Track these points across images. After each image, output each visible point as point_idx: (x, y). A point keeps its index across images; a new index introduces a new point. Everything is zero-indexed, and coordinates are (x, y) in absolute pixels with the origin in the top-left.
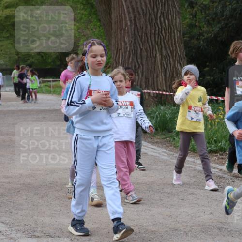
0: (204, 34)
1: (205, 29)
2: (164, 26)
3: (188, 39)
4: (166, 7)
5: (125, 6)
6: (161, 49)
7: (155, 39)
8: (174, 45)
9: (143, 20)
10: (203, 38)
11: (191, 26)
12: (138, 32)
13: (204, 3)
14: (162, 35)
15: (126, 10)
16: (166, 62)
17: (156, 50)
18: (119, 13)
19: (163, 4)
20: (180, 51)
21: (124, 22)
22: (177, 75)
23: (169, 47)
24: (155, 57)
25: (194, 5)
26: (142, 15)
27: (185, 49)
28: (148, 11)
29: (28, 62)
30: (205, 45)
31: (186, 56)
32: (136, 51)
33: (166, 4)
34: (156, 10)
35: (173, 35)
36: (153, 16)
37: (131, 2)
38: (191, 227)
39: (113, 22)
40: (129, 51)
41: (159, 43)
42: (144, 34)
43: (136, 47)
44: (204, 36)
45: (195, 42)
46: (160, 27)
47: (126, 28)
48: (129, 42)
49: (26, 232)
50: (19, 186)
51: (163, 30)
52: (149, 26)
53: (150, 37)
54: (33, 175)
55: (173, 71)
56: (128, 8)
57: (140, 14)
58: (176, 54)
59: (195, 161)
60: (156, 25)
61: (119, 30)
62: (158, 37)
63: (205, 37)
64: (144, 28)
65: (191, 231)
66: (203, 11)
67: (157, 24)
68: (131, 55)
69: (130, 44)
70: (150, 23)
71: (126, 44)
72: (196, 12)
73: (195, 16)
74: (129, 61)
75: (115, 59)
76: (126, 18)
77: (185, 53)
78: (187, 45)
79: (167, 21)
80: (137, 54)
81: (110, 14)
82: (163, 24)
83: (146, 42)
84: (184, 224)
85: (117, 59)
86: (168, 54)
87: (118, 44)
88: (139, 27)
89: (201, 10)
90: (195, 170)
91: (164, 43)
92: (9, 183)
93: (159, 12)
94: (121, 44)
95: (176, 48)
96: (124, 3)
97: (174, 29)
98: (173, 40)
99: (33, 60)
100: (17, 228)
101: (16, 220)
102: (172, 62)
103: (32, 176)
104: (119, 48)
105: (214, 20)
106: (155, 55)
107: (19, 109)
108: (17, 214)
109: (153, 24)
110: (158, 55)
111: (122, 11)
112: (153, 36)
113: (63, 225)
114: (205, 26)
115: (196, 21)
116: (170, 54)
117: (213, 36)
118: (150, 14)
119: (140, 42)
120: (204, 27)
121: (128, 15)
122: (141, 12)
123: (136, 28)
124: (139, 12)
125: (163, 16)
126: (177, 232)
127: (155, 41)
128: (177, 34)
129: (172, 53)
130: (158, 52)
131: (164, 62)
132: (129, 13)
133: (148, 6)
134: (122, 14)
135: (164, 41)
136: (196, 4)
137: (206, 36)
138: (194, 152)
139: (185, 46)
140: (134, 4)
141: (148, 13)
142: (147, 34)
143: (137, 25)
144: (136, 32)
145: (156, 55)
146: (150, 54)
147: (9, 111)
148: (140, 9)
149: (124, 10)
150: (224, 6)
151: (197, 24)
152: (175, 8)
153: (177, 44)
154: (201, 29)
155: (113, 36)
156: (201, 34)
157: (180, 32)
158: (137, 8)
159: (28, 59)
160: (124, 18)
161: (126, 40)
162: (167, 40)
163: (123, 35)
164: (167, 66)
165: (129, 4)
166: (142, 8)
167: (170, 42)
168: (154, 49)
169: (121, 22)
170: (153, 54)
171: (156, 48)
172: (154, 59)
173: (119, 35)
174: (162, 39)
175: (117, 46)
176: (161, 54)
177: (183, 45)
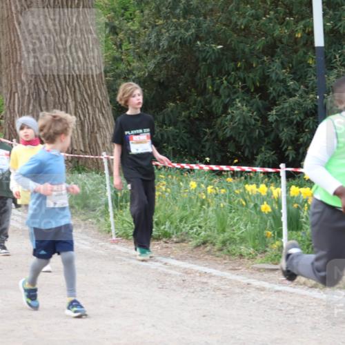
0: (134, 72)
1: (135, 64)
3: (111, 78)
6: (74, 92)
7: (65, 78)
8: (92, 88)
10: (134, 77)
11: (116, 60)
13: (132, 28)
15: (20, 36)
16: (82, 111)
17: (67, 94)
18: (11, 40)
20: (101, 95)
21: (18, 52)
22: (99, 130)
23: (86, 90)
24: (67, 104)
25: (118, 30)
27: (109, 92)
31: (110, 102)
32: (39, 95)
40: (29, 95)
41: (71, 83)
43: (39, 88)
44: (134, 75)
47: (22, 62)
48: (27, 81)
55: (93, 124)
58: (96, 100)
61: (11, 64)
62: (69, 76)
63: (137, 76)
66: (131, 39)
68: (32, 101)
69: (29, 85)
71: (23, 84)
72: (121, 40)
73: (120, 46)
74: (28, 109)
75: (9, 106)
76: (20, 47)
77: (108, 99)
78: (110, 87)
80: (40, 99)
83: (53, 81)
85: (11, 106)
86: (85, 100)
87: (11, 85)
89: (129, 38)
90: (129, 264)
91: (78, 83)
94: (16, 84)
95: (96, 91)
96: (17, 27)
98: (91, 80)
102: (90, 112)
104: (14, 90)
105: (146, 52)
106: (65, 101)
110: (70, 101)
111: (14, 37)
114: (135, 61)
115: (122, 53)
116: (87, 100)
117: (147, 74)
119: (43, 82)
120: (133, 62)
127: (65, 81)
129: (90, 97)
130: (70, 97)
131: (80, 111)
134: (14, 41)
135: (77, 81)
137: (137, 74)
138: (127, 238)
139: (108, 88)
145: (67, 100)
146: (59, 99)
149: (18, 36)
150: (159, 34)
151: (123, 57)
153: (97, 86)
154: (130, 65)
155: (3, 73)
156: (130, 72)
160: (18, 47)
161: (23, 78)
162: (82, 79)
163: (17, 72)
164: (85, 116)
167: (87, 83)
168: (65, 92)
169: (14, 53)
170: (63, 99)
171: (66, 90)
172: (65, 107)
173: (12, 72)
174: (75, 78)
175: (9, 87)
176: (75, 99)
177: (105, 86)
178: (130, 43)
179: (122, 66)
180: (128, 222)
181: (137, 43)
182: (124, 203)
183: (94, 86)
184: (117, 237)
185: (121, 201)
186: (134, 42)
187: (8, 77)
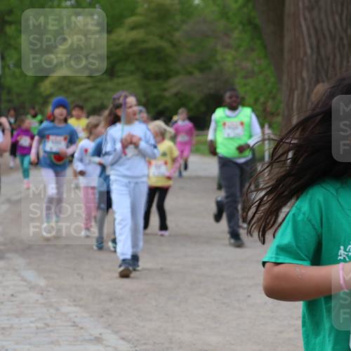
5: (304, 28)
15: (305, 33)
28: (337, 33)
39: (286, 50)
42: (330, 67)
47: (305, 59)
48: (308, 78)
52: (338, 55)
64: (332, 59)
69: (310, 82)
71: (303, 81)
75: (287, 104)
81: (281, 38)
85: (290, 103)
87: (292, 82)
88: (324, 57)
94: (297, 81)
96: (303, 23)
104: (294, 86)
111: (299, 34)
121: (309, 39)
122: (328, 35)
124: (324, 35)
133: (339, 26)
134: (299, 37)
141: (338, 36)
144: (319, 64)
148: (326, 31)
160: (301, 44)
161: (304, 75)
163: (299, 69)
165: (310, 24)
166: (329, 29)
169: (298, 50)
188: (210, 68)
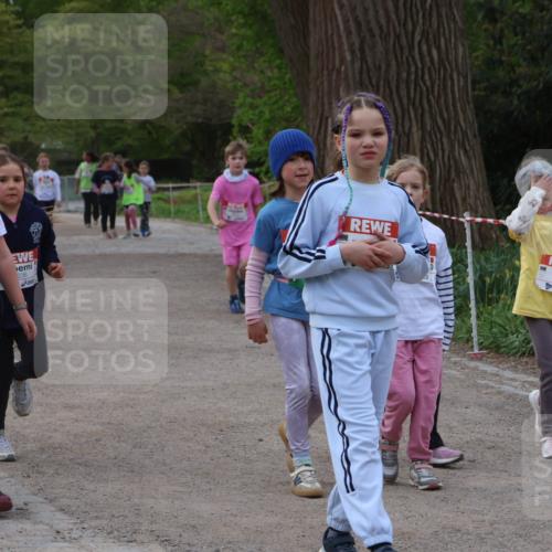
0: (521, 82)
1: (523, 69)
2: (429, 64)
3: (483, 93)
4: (434, 20)
5: (340, 18)
6: (422, 115)
7: (408, 93)
8: (451, 108)
9: (380, 48)
10: (519, 91)
11: (491, 63)
12: (370, 78)
13: (521, 10)
14: (425, 84)
15: (342, 27)
16: (432, 145)
17: (410, 119)
19: (427, 13)
20: (465, 120)
21: (337, 54)
22: (458, 175)
23: (441, 111)
24: (409, 135)
25: (498, 16)
26: (378, 38)
27: (477, 115)
28: (391, 28)
29: (119, 145)
30: (523, 107)
33: (434, 14)
34: (410, 27)
35: (449, 84)
36: (404, 41)
37: (353, 9)
38: (492, 525)
39: (313, 53)
41: (417, 102)
42: (382, 83)
44: (520, 86)
45: (499, 99)
46: (420, 65)
47: (343, 68)
49: (116, 533)
50: (100, 428)
51: (426, 72)
52: (394, 63)
53: (398, 87)
54: (131, 403)
55: (450, 167)
56: (346, 22)
57: (373, 36)
58: (455, 127)
59: (501, 372)
60: (411, 63)
61: (325, 72)
62: (415, 89)
63: (524, 88)
64: (383, 67)
65: (492, 533)
66: (518, 29)
67: (413, 58)
70: (396, 57)
72: (502, 30)
73: (499, 40)
76: (341, 45)
77: (476, 126)
78: (480, 108)
79: (435, 53)
81: (306, 36)
82: (427, 59)
84: (475, 517)
85: (321, 138)
86: (439, 128)
87: (323, 105)
88: (371, 66)
90: (499, 393)
91: (429, 101)
92: (77, 421)
93: (418, 31)
94: (330, 103)
95: (456, 112)
96: (338, 12)
97: (452, 70)
98: (450, 96)
99: (130, 141)
100: (93, 523)
101: (91, 505)
102: (446, 146)
103: (127, 405)
104: (327, 113)
106: (407, 129)
107: (97, 252)
108: (94, 491)
109: (404, 58)
110: (414, 129)
111: (332, 29)
112: (403, 86)
113: (199, 517)
115: (502, 52)
116: (442, 128)
117: (541, 85)
118: (398, 37)
120: (519, 66)
121: (347, 37)
122: (377, 32)
123: (365, 67)
124: (370, 30)
125: (427, 40)
126: (459, 535)
127: (409, 98)
128: (458, 82)
129: (447, 124)
130: (414, 123)
131: (429, 146)
132: (349, 33)
133: (393, 17)
134: (332, 34)
135: (428, 97)
136: (503, 13)
137: (525, 86)
138: (497, 352)
139: (476, 108)
140: (359, 12)
141: (392, 34)
142: (389, 83)
143: (366, 62)
144: (365, 76)
145: (410, 129)
147: (76, 256)
148: (373, 24)
149: (338, 26)
151: (504, 58)
152: (455, 22)
153: (458, 105)
154: (515, 72)
155: (311, 86)
156: (514, 82)
157: (465, 77)
158: (368, 22)
159: (119, 139)
160: (336, 45)
161: (343, 94)
162: (436, 93)
163: (334, 84)
164: (436, 155)
165: (349, 14)
166: (378, 22)
167: (442, 101)
168: (407, 116)
169: (331, 54)
170: (403, 127)
171: (409, 114)
172: (406, 139)
173: (326, 84)
174: (425, 93)
175: (320, 109)
176: (422, 127)
177: (472, 105)
178: (516, 35)
179: (501, 73)
180: (500, 325)
181: (527, 35)
182: (494, 295)
183: (454, 106)
184: (480, 349)
185: (491, 291)
186: (524, 34)
187: (318, 91)
188: (196, 83)
